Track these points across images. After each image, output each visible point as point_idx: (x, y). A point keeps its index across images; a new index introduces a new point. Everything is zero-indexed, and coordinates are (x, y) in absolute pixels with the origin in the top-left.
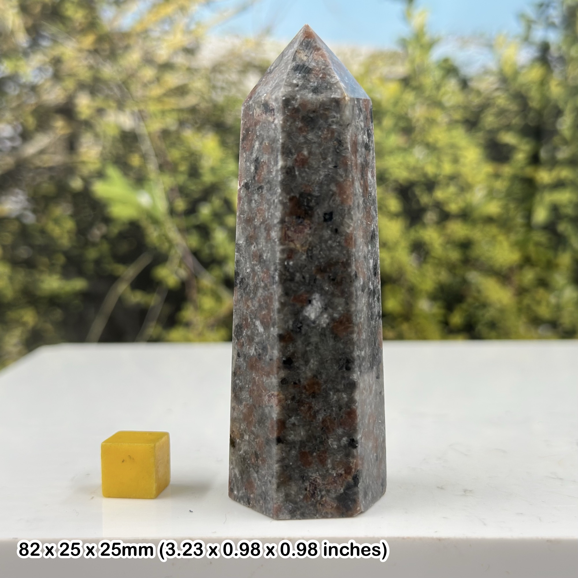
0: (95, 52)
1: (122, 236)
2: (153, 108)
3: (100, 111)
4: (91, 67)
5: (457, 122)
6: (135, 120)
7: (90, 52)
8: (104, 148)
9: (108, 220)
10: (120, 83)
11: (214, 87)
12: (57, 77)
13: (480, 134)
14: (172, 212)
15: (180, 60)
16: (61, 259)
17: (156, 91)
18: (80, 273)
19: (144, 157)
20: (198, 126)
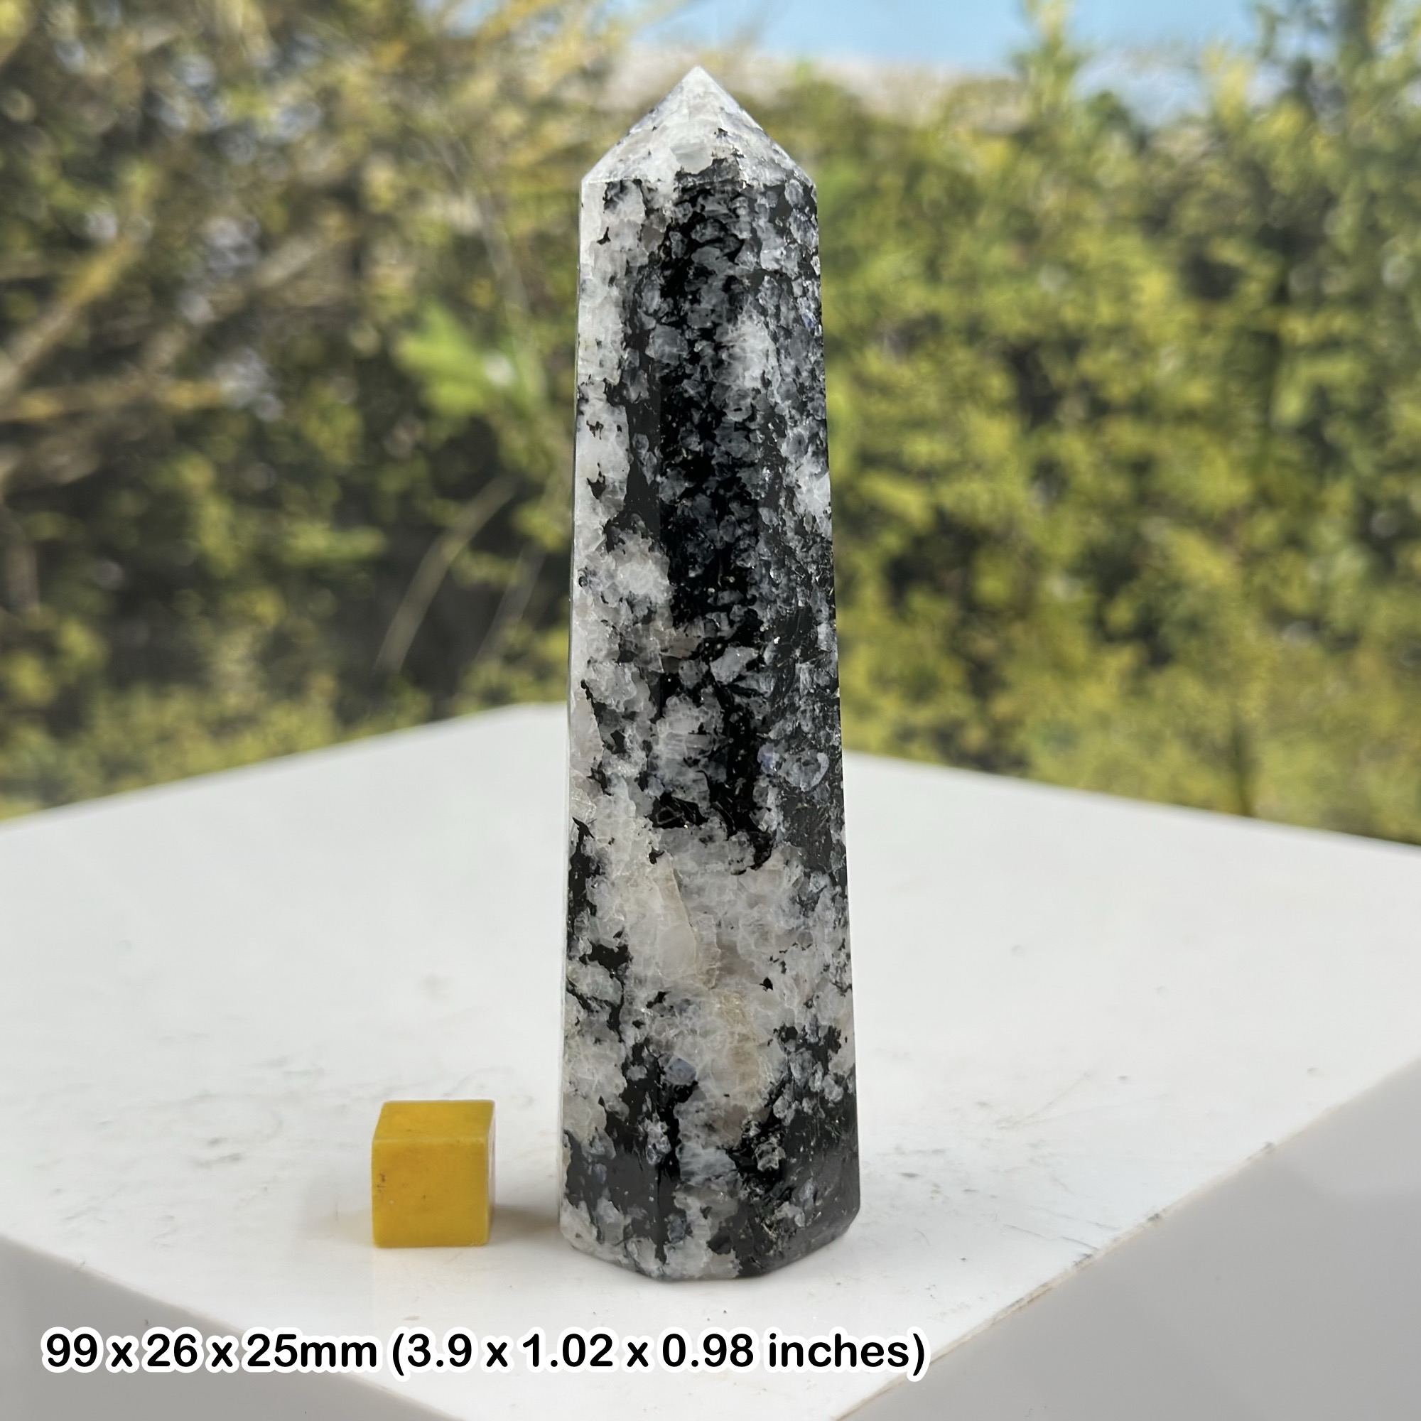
0: (405, 76)
1: (454, 444)
2: (519, 189)
3: (413, 196)
5: (1125, 219)
6: (482, 214)
7: (394, 76)
8: (422, 269)
10: (455, 138)
12: (330, 126)
14: (554, 397)
15: (575, 93)
17: (526, 155)
18: (371, 519)
19: (499, 288)
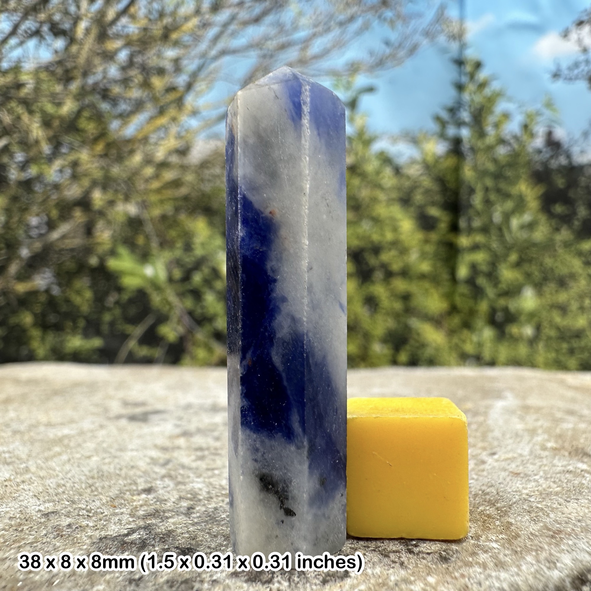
0: (105, 155)
1: (131, 301)
2: (154, 198)
3: (111, 203)
4: (102, 168)
5: (393, 200)
6: (139, 209)
7: (101, 156)
8: (115, 231)
9: (120, 289)
10: (126, 179)
11: (202, 180)
12: (75, 177)
13: (412, 209)
14: (171, 280)
15: (174, 159)
16: (82, 323)
17: (155, 185)
18: (98, 333)
19: (147, 238)
20: (190, 211)
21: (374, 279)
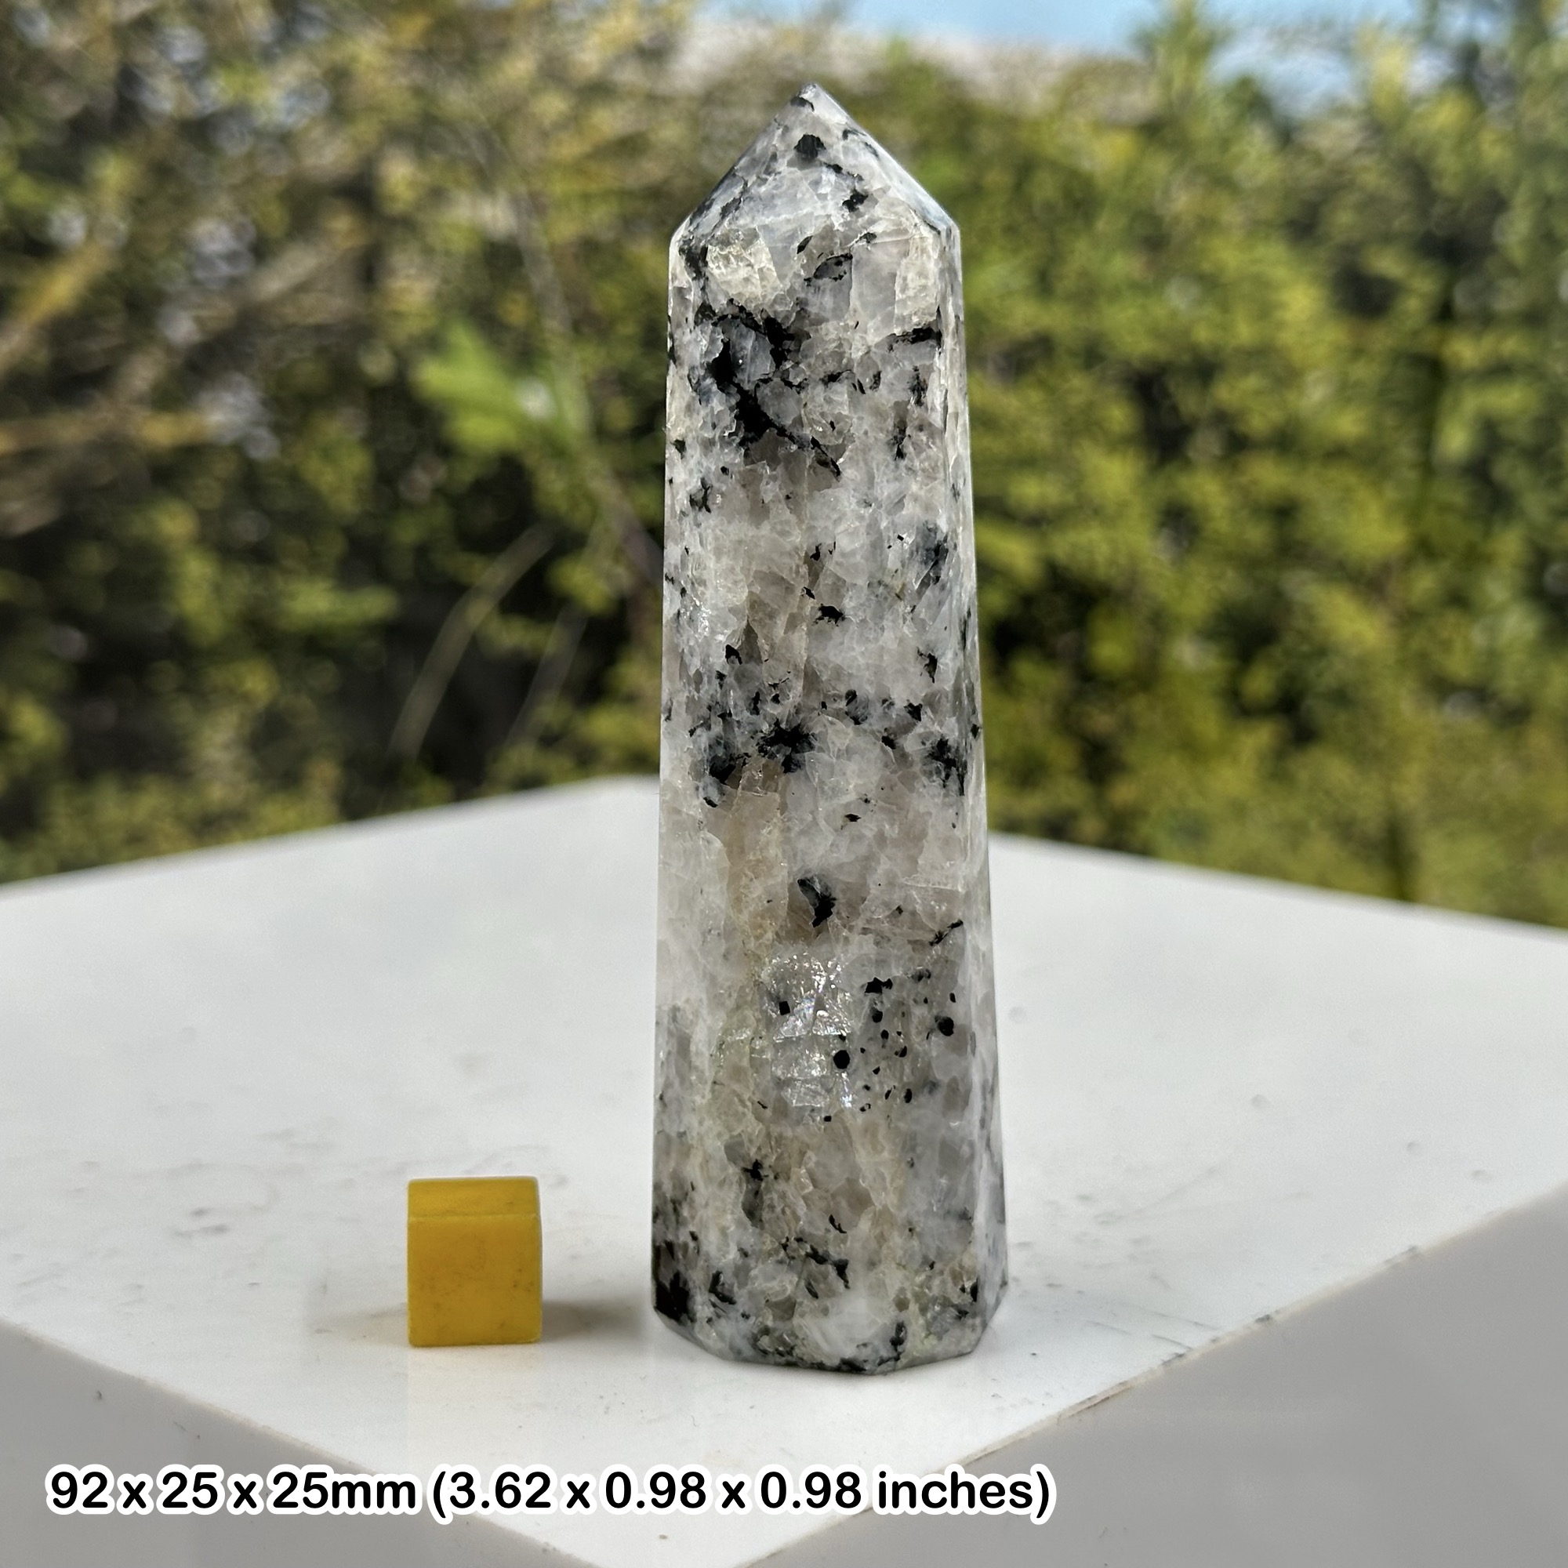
0: (428, 54)
3: (436, 195)
4: (418, 92)
5: (1266, 224)
6: (518, 216)
7: (416, 54)
8: (446, 281)
10: (487, 127)
11: (707, 141)
12: (339, 112)
13: (1321, 254)
14: (600, 432)
15: (629, 75)
16: (334, 547)
17: (569, 148)
18: (380, 576)
19: (537, 303)
21: (1191, 454)
